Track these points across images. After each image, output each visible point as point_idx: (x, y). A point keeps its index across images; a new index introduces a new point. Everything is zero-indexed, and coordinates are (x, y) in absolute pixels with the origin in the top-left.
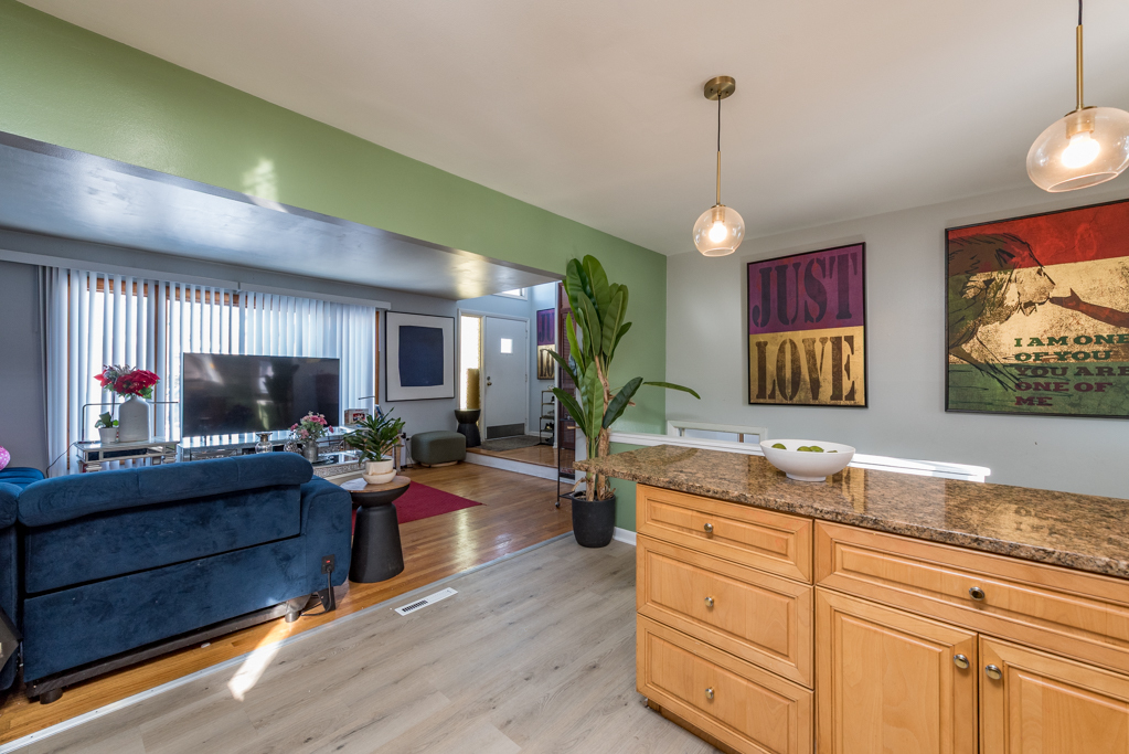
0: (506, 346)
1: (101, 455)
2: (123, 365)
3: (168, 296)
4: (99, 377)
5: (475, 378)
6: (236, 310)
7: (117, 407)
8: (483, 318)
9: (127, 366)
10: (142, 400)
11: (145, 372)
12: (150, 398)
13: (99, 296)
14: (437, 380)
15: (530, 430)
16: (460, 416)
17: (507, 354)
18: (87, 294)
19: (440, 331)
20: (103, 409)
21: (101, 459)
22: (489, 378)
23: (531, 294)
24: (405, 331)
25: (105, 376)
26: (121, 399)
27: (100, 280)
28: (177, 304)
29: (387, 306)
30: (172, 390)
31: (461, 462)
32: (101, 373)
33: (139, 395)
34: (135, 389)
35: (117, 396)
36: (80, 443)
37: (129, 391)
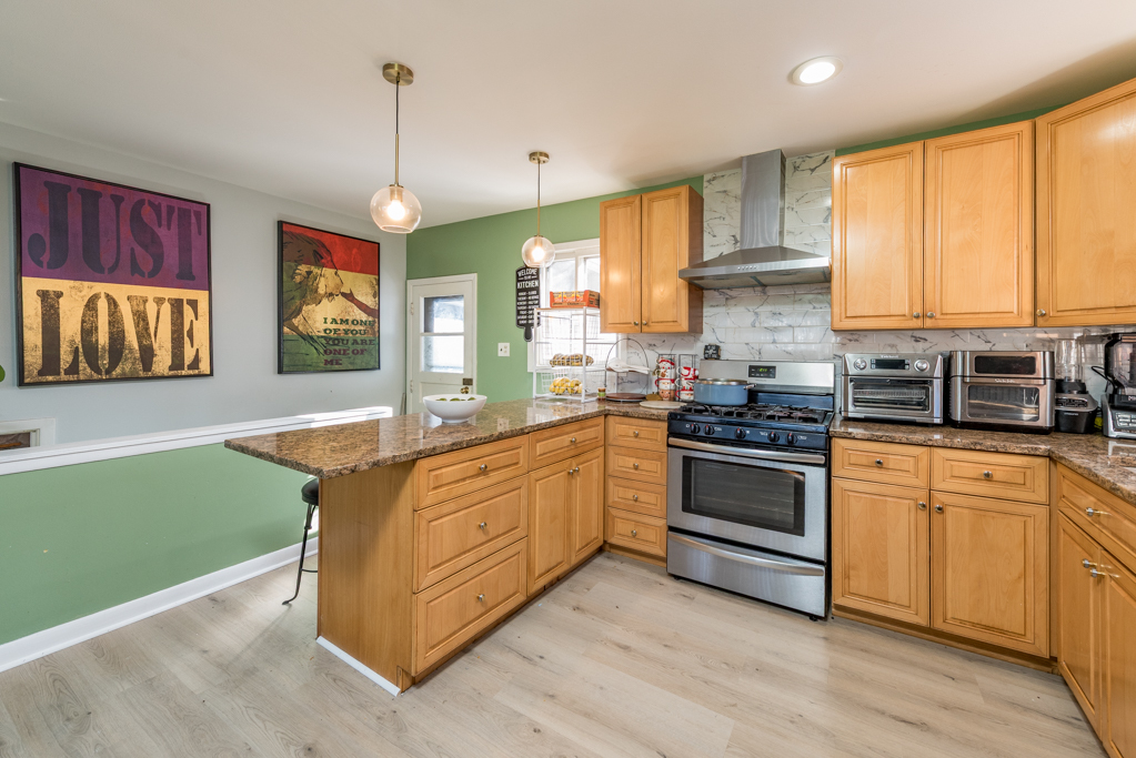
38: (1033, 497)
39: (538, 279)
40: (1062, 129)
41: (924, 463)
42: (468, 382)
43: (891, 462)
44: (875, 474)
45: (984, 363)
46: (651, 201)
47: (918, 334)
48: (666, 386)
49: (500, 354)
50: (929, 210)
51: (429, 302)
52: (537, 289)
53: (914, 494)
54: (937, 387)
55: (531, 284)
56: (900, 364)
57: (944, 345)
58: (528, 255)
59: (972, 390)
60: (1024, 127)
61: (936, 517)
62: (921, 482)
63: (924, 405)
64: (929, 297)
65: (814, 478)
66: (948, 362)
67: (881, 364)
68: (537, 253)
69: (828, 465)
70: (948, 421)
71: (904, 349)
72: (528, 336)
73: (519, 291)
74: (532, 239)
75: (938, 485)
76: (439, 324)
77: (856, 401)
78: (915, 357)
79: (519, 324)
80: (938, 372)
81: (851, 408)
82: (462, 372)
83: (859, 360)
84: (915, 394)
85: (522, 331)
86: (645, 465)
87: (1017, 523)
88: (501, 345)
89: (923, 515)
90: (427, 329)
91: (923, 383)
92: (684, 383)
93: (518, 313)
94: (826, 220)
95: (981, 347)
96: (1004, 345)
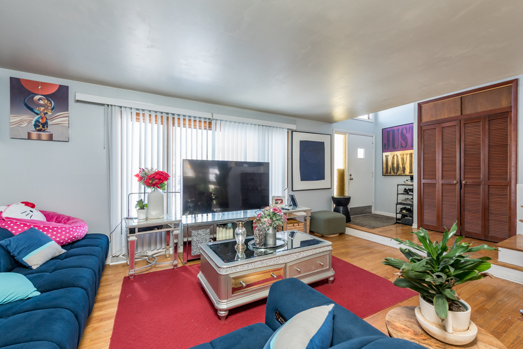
0: (361, 153)
1: (137, 230)
2: (150, 168)
3: (173, 125)
4: (137, 176)
5: (342, 175)
6: (210, 132)
7: (146, 195)
8: (347, 135)
9: (152, 169)
10: (160, 190)
11: (162, 172)
12: (165, 190)
13: (137, 124)
14: (321, 177)
15: (375, 210)
16: (335, 200)
17: (361, 159)
18: (130, 123)
19: (323, 143)
20: (140, 196)
21: (137, 233)
22: (351, 175)
23: (376, 118)
24: (303, 144)
25: (140, 175)
26: (149, 190)
27: (138, 114)
28: (178, 129)
29: (294, 127)
30: (176, 184)
31: (342, 234)
32: (138, 173)
33: (159, 188)
34: (156, 183)
35: (146, 188)
36: (127, 218)
37: (153, 185)
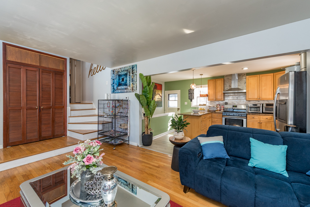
38: (272, 121)
39: (193, 91)
40: (277, 75)
41: (259, 118)
42: (178, 109)
43: (255, 117)
44: (253, 119)
45: (267, 105)
46: (217, 80)
47: (259, 101)
48: (219, 109)
49: (185, 104)
50: (260, 84)
51: (169, 95)
52: (193, 93)
53: (258, 121)
54: (261, 108)
55: (192, 92)
56: (256, 105)
57: (262, 102)
58: (191, 87)
59: (266, 108)
60: (272, 74)
61: (261, 124)
62: (259, 120)
63: (260, 110)
64: (260, 96)
65: (245, 120)
66: (263, 105)
67: (253, 105)
68: (193, 86)
69: (246, 118)
70: (263, 113)
71: (257, 103)
72: (191, 101)
73: (189, 93)
74: (192, 84)
75: (261, 120)
76: (170, 99)
77: (250, 110)
78: (258, 104)
79: (189, 99)
80: (261, 106)
81: (249, 111)
82: (177, 107)
83: (250, 104)
84: (258, 109)
85: (190, 100)
86: (218, 120)
87: (270, 124)
88: (185, 103)
89: (259, 124)
90: (169, 100)
91: (259, 107)
92: (222, 108)
93: (189, 97)
94: (245, 84)
95: (267, 103)
96: (271, 102)
